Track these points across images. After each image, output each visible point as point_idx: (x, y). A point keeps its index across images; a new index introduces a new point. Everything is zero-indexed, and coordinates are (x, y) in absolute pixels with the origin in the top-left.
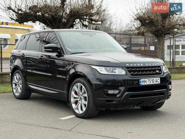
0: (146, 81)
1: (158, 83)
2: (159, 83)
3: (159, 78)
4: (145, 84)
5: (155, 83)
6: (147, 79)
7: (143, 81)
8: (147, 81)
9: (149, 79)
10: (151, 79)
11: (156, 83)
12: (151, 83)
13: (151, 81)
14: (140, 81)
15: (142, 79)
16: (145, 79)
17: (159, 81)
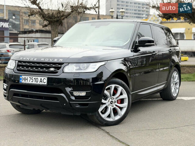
0: (27, 79)
1: (43, 83)
2: (46, 83)
3: (46, 78)
4: (26, 82)
5: (38, 83)
6: (28, 77)
7: (24, 78)
8: (29, 79)
9: (31, 77)
10: (34, 77)
11: (41, 83)
12: (34, 82)
13: (34, 80)
14: (21, 77)
15: (22, 76)
16: (27, 77)
17: (46, 81)
